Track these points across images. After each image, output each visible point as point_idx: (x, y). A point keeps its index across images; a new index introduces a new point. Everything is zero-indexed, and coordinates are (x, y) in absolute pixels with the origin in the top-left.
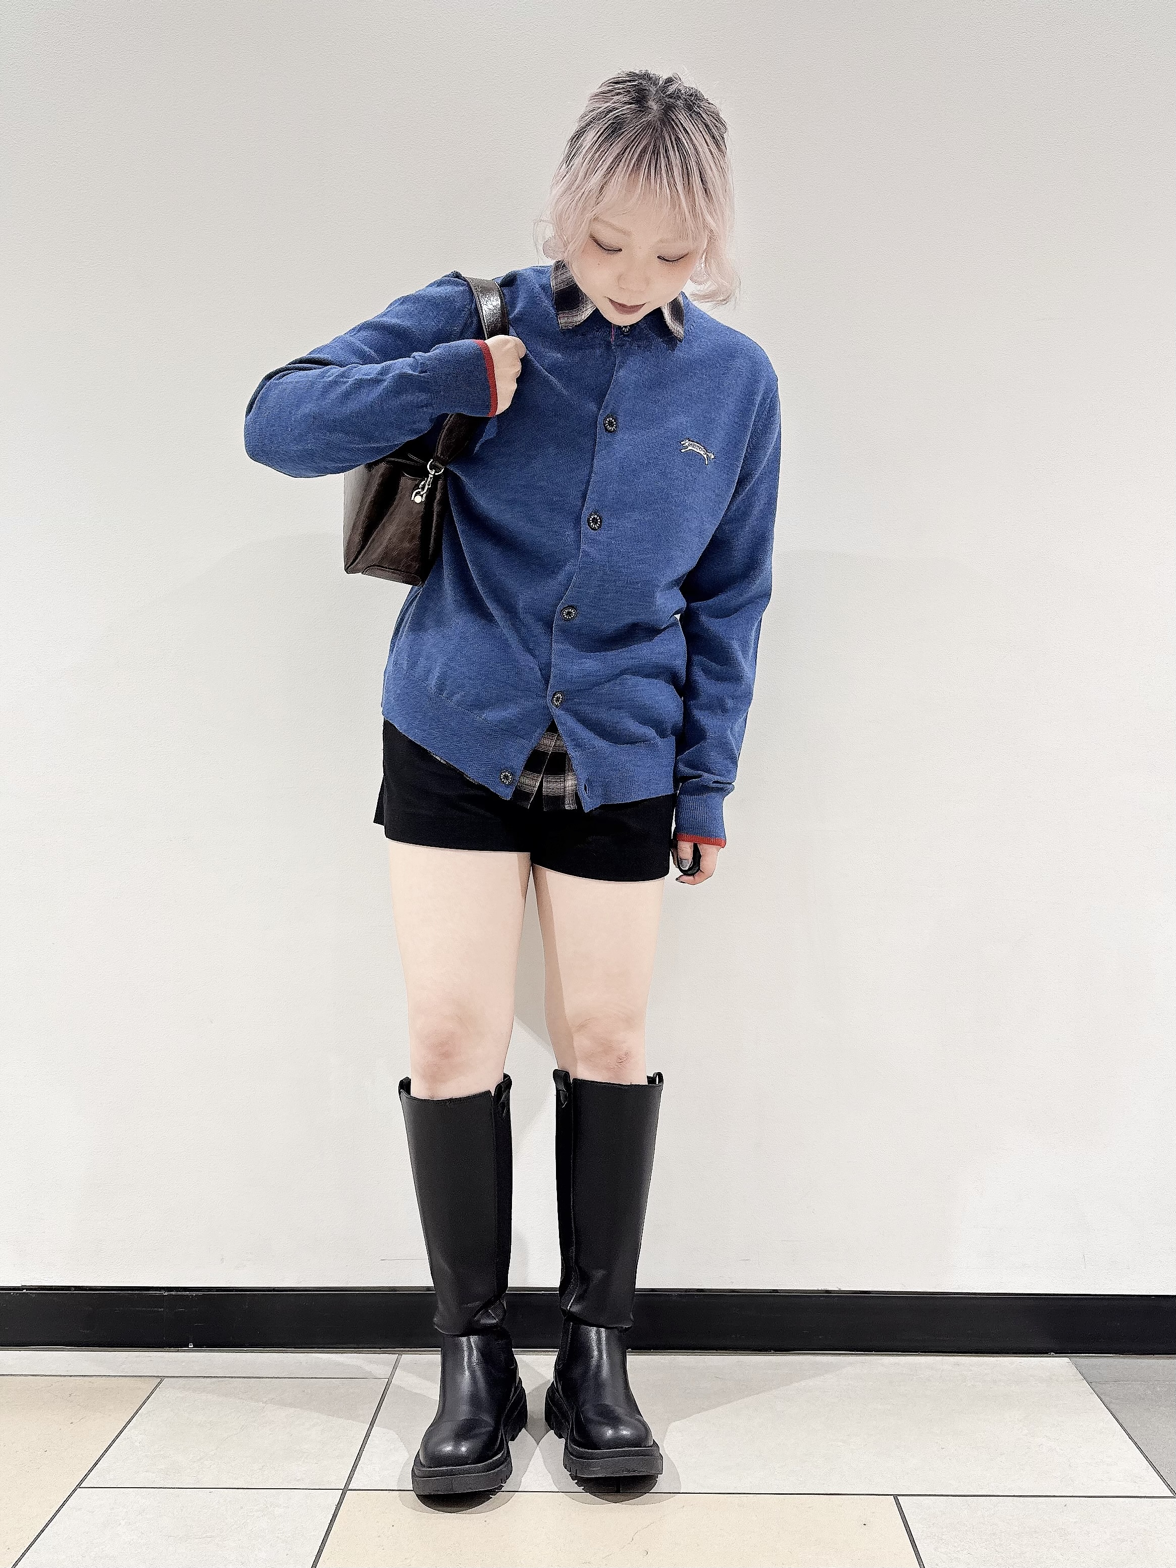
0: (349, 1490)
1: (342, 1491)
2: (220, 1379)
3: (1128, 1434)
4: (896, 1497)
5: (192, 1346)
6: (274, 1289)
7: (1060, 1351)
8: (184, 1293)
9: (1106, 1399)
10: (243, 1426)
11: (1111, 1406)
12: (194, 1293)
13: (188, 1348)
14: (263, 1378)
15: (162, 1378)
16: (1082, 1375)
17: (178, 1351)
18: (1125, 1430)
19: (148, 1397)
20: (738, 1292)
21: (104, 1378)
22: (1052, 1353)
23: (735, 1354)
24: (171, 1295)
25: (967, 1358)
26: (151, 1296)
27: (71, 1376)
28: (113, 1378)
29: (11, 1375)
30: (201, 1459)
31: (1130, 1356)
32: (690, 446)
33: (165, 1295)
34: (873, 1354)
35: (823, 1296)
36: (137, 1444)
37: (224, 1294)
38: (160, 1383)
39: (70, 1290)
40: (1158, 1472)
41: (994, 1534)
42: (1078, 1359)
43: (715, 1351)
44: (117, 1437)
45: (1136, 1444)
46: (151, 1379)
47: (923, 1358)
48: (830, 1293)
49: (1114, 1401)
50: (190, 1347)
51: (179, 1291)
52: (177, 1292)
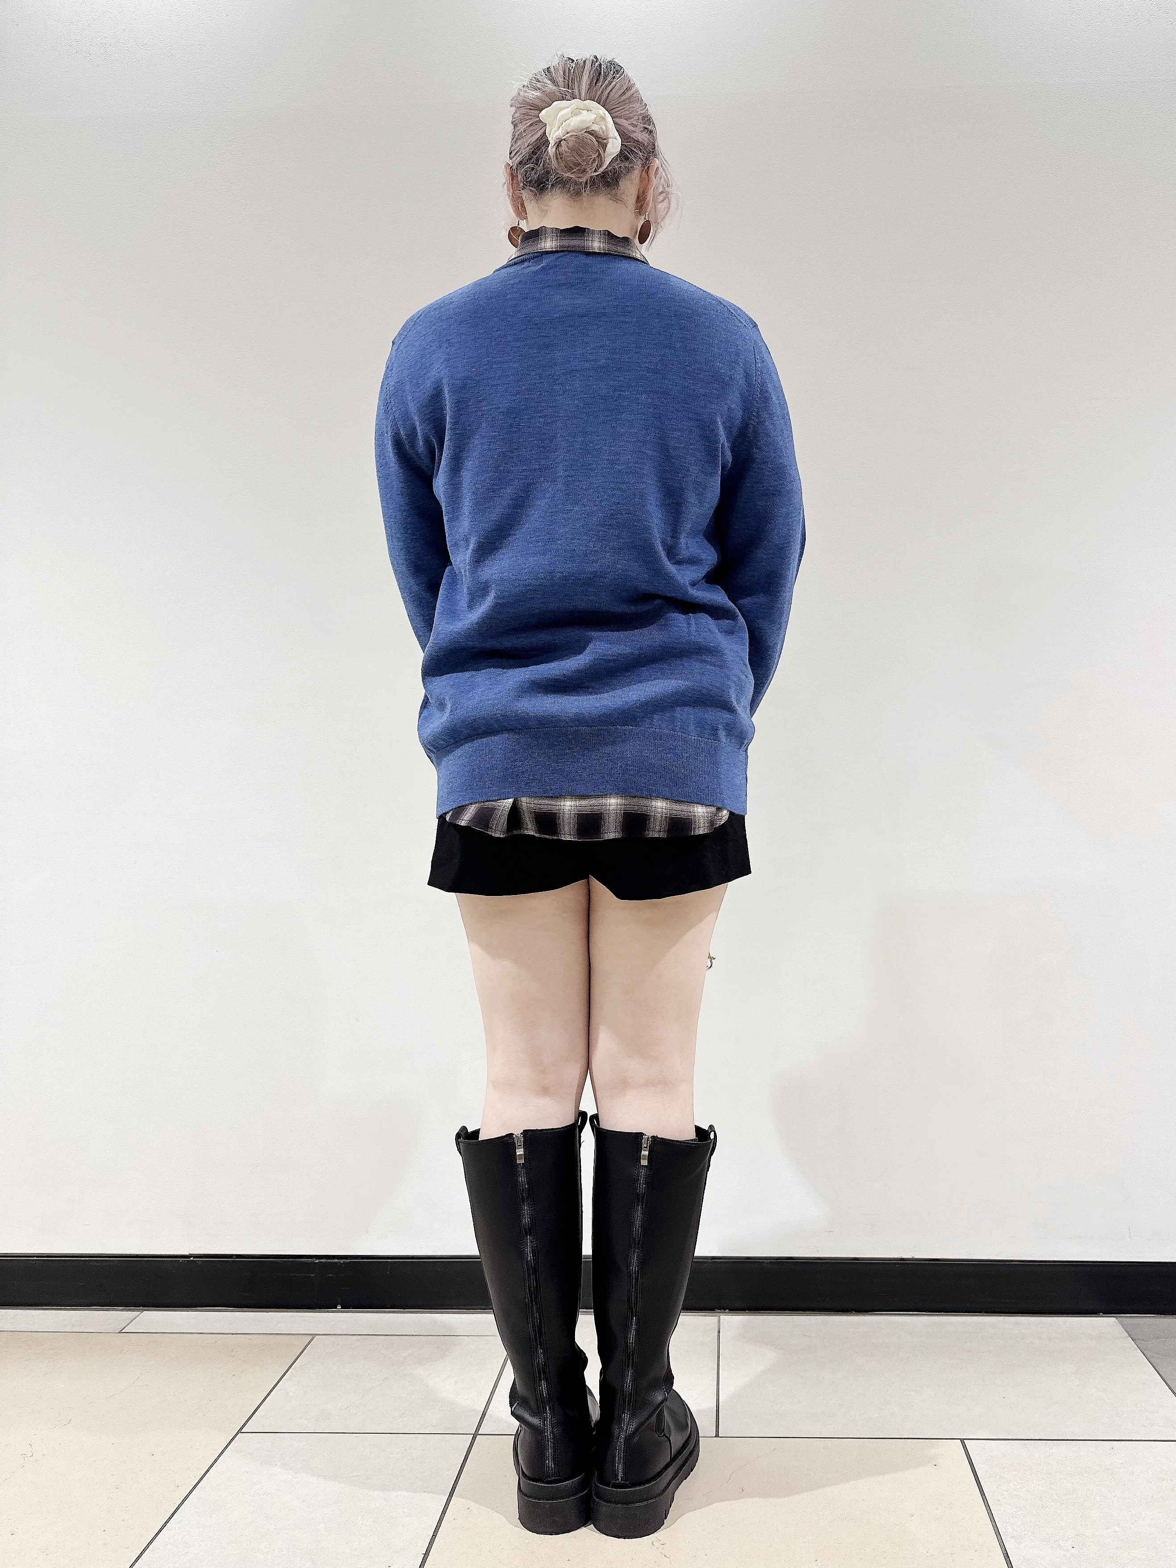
0: (479, 1435)
1: (473, 1435)
2: (364, 1337)
3: (1168, 1385)
4: (962, 1441)
5: (340, 1308)
7: (1108, 1312)
8: (332, 1261)
9: (1149, 1354)
10: (385, 1378)
11: (1153, 1360)
12: (342, 1261)
13: (335, 1309)
15: (314, 1336)
16: (1128, 1332)
17: (327, 1312)
18: (1165, 1381)
19: (303, 1351)
20: (823, 1260)
21: (262, 1335)
22: (1101, 1314)
23: (820, 1315)
24: (321, 1262)
26: (305, 1263)
27: (233, 1334)
28: (270, 1336)
29: (180, 1333)
30: (348, 1407)
33: (317, 1263)
34: (942, 1315)
35: (898, 1263)
36: (291, 1394)
37: (382, 1261)
38: (312, 1340)
39: (232, 1258)
41: (1049, 1474)
42: (1123, 1319)
43: (803, 1312)
44: (274, 1388)
46: (305, 1336)
47: (987, 1318)
48: (905, 1261)
49: (1155, 1356)
50: (338, 1308)
51: (329, 1259)
52: (327, 1259)
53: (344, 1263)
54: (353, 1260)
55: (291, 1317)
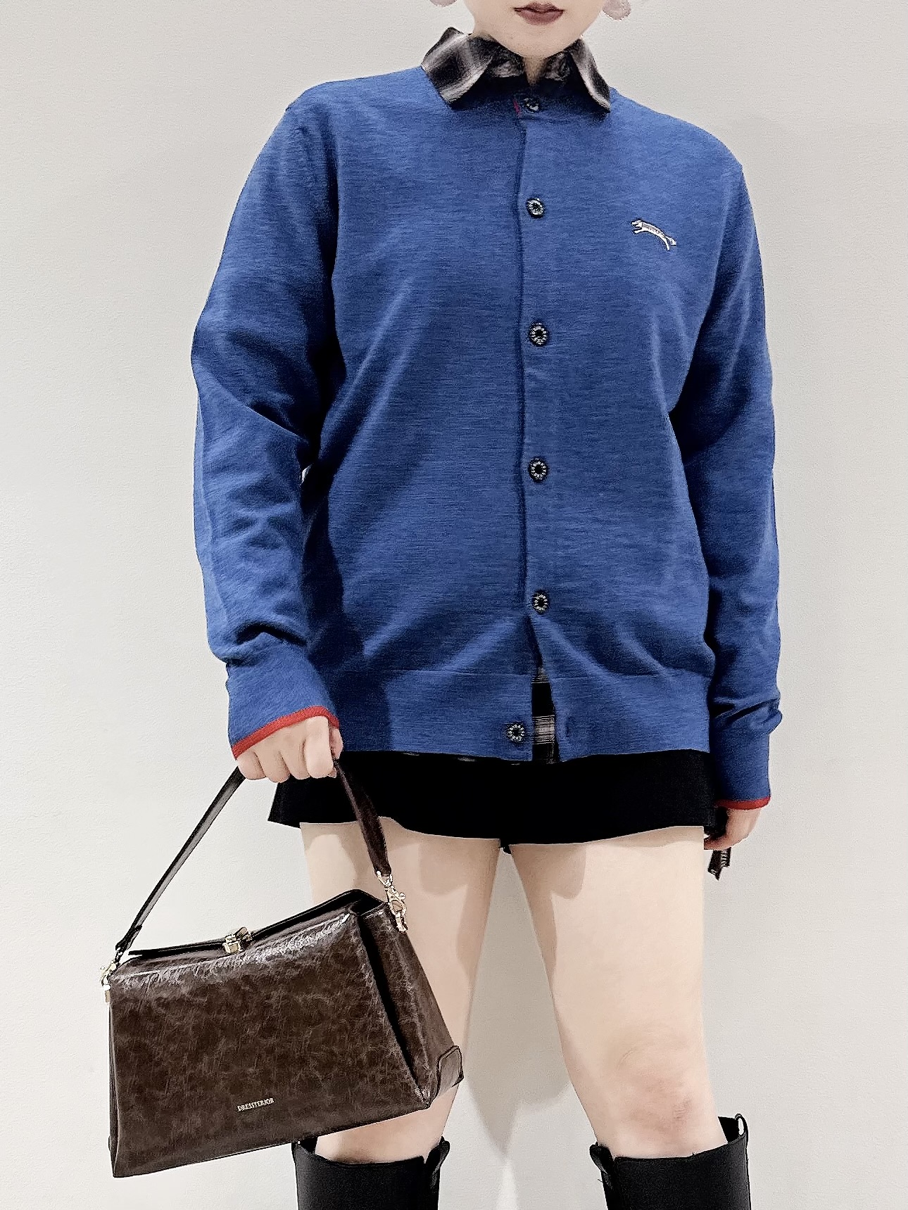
32: (644, 227)
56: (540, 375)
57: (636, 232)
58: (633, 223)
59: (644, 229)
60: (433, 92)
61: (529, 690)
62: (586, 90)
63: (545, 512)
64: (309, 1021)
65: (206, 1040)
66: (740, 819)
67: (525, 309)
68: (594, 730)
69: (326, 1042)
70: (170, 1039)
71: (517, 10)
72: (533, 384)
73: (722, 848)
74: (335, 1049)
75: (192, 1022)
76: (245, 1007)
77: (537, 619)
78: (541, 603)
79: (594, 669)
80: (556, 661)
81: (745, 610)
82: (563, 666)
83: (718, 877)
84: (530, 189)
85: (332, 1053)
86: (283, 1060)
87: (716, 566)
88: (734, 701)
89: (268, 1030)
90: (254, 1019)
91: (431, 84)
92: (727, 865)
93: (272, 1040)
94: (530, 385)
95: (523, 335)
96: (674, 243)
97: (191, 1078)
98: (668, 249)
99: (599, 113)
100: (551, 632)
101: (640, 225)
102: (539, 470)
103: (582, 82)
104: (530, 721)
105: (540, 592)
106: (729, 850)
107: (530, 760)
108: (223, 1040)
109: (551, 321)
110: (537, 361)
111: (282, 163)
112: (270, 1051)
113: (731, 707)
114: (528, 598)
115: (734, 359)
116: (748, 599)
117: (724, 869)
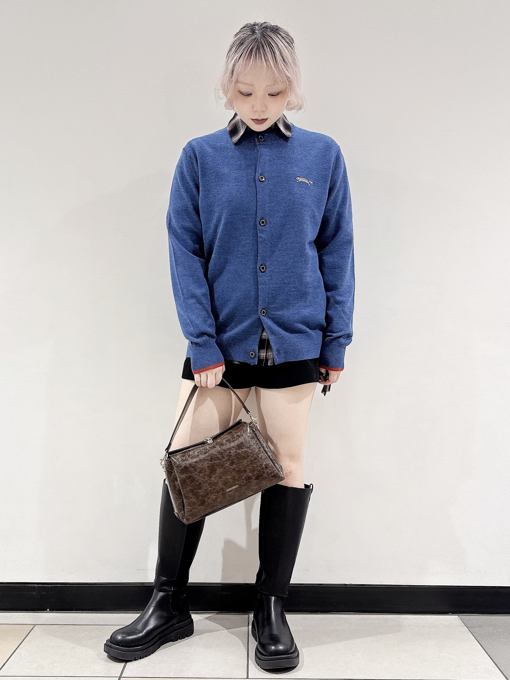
0: (122, 677)
1: (119, 677)
2: (61, 626)
3: (486, 651)
5: (49, 610)
6: (87, 584)
7: (454, 612)
8: (45, 585)
9: (475, 635)
10: (72, 647)
11: (478, 638)
12: (50, 586)
13: (46, 611)
14: (82, 625)
15: (35, 625)
16: (464, 623)
17: (42, 613)
18: (484, 650)
19: (29, 633)
20: (302, 585)
21: (7, 625)
22: (450, 613)
23: (302, 614)
24: (39, 586)
25: (410, 616)
26: (29, 587)
28: (12, 625)
30: (53, 663)
31: (486, 615)
32: (300, 179)
33: (36, 587)
34: (366, 614)
35: (343, 587)
36: (23, 656)
37: (65, 586)
38: (34, 627)
40: (499, 669)
42: (462, 616)
44: (14, 653)
45: (489, 656)
46: (30, 625)
47: (390, 616)
48: (347, 585)
49: (479, 636)
50: (48, 610)
51: (43, 585)
52: (42, 585)
53: (51, 587)
54: (55, 585)
55: (23, 615)
56: (263, 236)
57: (297, 182)
58: (296, 179)
59: (300, 180)
60: (229, 139)
61: (258, 340)
62: (281, 131)
63: (265, 282)
64: (244, 458)
65: (212, 469)
66: (333, 374)
67: (258, 214)
68: (286, 353)
69: (251, 464)
70: (200, 472)
71: (252, 119)
72: (261, 239)
73: (328, 384)
74: (255, 465)
75: (206, 465)
76: (223, 457)
77: (263, 318)
78: (264, 312)
79: (283, 332)
80: (270, 331)
81: (338, 303)
82: (273, 333)
83: (325, 395)
84: (260, 171)
85: (253, 466)
86: (239, 472)
87: (328, 288)
88: (332, 334)
89: (232, 463)
90: (227, 460)
91: (229, 136)
92: (329, 390)
93: (234, 466)
94: (260, 240)
95: (258, 223)
96: (312, 183)
97: (210, 483)
98: (309, 186)
99: (286, 138)
100: (267, 322)
101: (299, 179)
102: (263, 268)
103: (279, 129)
104: (257, 351)
105: (264, 309)
106: (330, 385)
107: (256, 364)
108: (218, 469)
109: (267, 218)
110: (262, 231)
111: (185, 168)
112: (234, 470)
113: (331, 336)
114: (259, 311)
115: (335, 216)
116: (339, 298)
117: (327, 393)
